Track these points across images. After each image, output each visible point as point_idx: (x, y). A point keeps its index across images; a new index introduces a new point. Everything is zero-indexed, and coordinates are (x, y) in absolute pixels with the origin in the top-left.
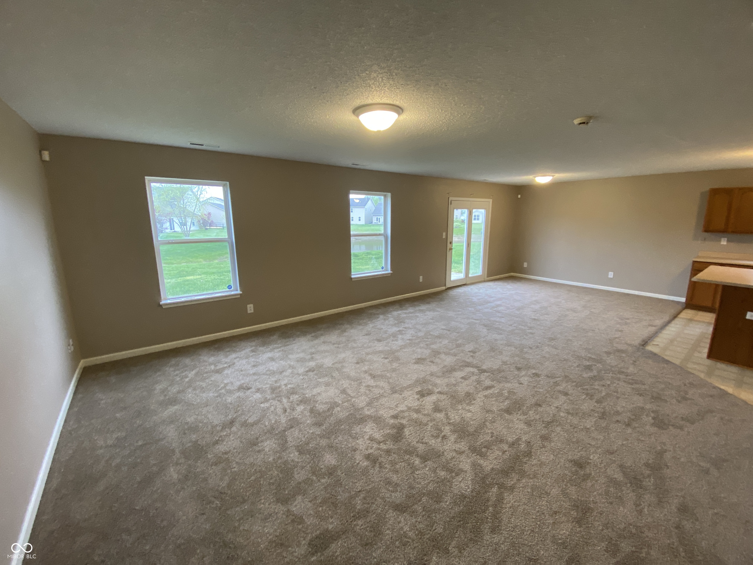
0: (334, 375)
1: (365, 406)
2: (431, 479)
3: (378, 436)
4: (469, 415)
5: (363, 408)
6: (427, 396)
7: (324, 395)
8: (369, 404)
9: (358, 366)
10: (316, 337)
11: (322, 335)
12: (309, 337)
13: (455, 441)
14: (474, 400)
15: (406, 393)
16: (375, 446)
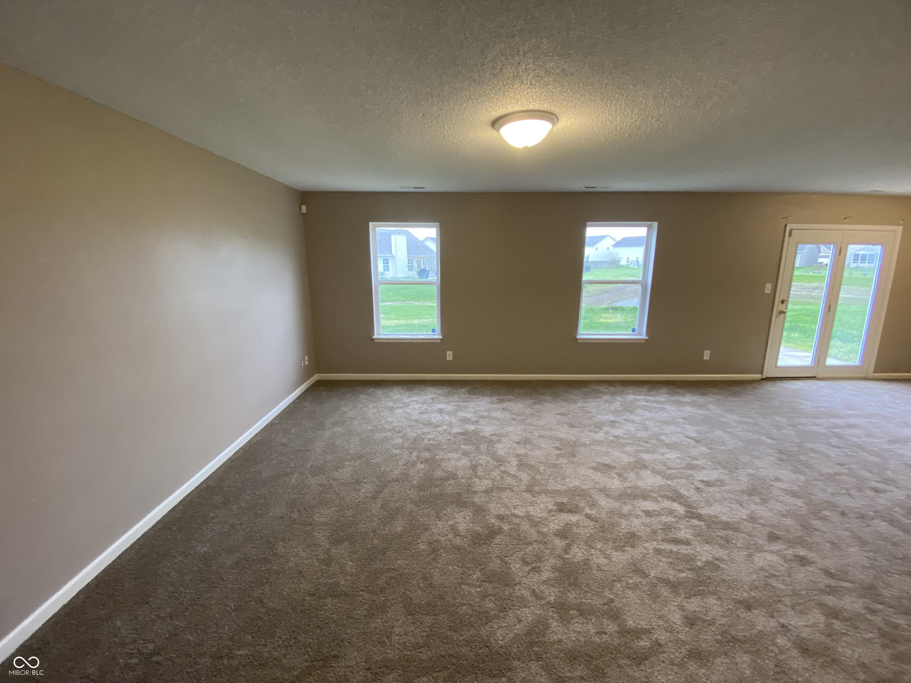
0: (481, 446)
1: (481, 492)
2: (471, 602)
3: (462, 527)
4: (602, 561)
5: (475, 492)
6: (567, 512)
7: (453, 462)
8: (487, 491)
9: (516, 446)
10: (501, 401)
11: (509, 400)
12: (495, 399)
13: (545, 581)
14: (632, 547)
15: (543, 498)
16: (450, 536)
